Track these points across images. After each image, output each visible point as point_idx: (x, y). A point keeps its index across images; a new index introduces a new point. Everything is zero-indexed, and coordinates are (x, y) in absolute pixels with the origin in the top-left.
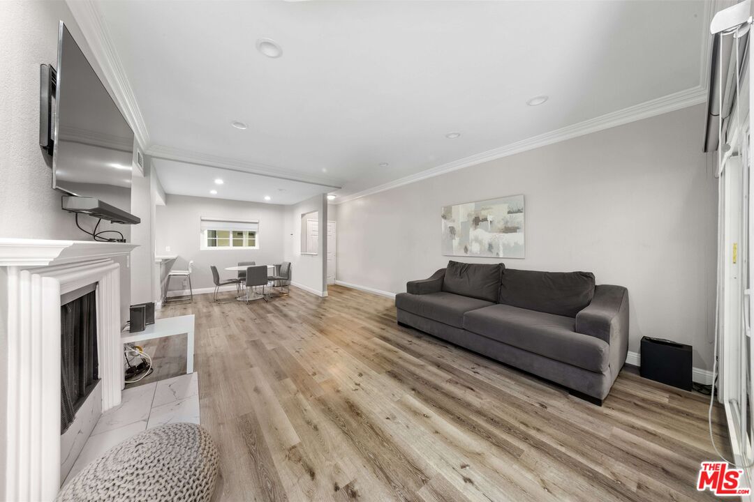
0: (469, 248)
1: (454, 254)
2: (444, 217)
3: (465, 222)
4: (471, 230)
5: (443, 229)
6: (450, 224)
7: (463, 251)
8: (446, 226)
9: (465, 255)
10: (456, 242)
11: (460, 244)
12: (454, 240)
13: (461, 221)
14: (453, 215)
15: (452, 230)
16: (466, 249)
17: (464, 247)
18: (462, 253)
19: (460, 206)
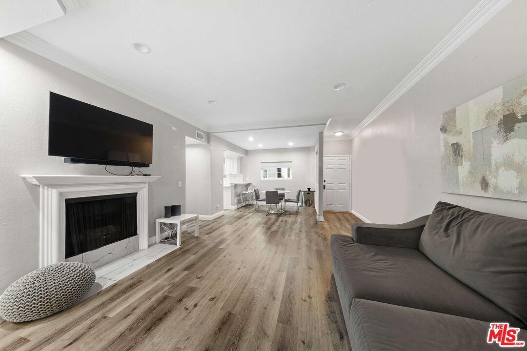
0: (491, 181)
1: (462, 192)
2: (444, 130)
3: (482, 130)
4: (495, 143)
5: (442, 148)
6: (453, 140)
7: (478, 186)
8: (446, 143)
9: (483, 194)
10: (464, 169)
11: (472, 173)
12: (460, 168)
13: (473, 129)
14: (458, 124)
15: (457, 149)
16: (485, 184)
17: (479, 179)
18: (477, 190)
19: (471, 102)
